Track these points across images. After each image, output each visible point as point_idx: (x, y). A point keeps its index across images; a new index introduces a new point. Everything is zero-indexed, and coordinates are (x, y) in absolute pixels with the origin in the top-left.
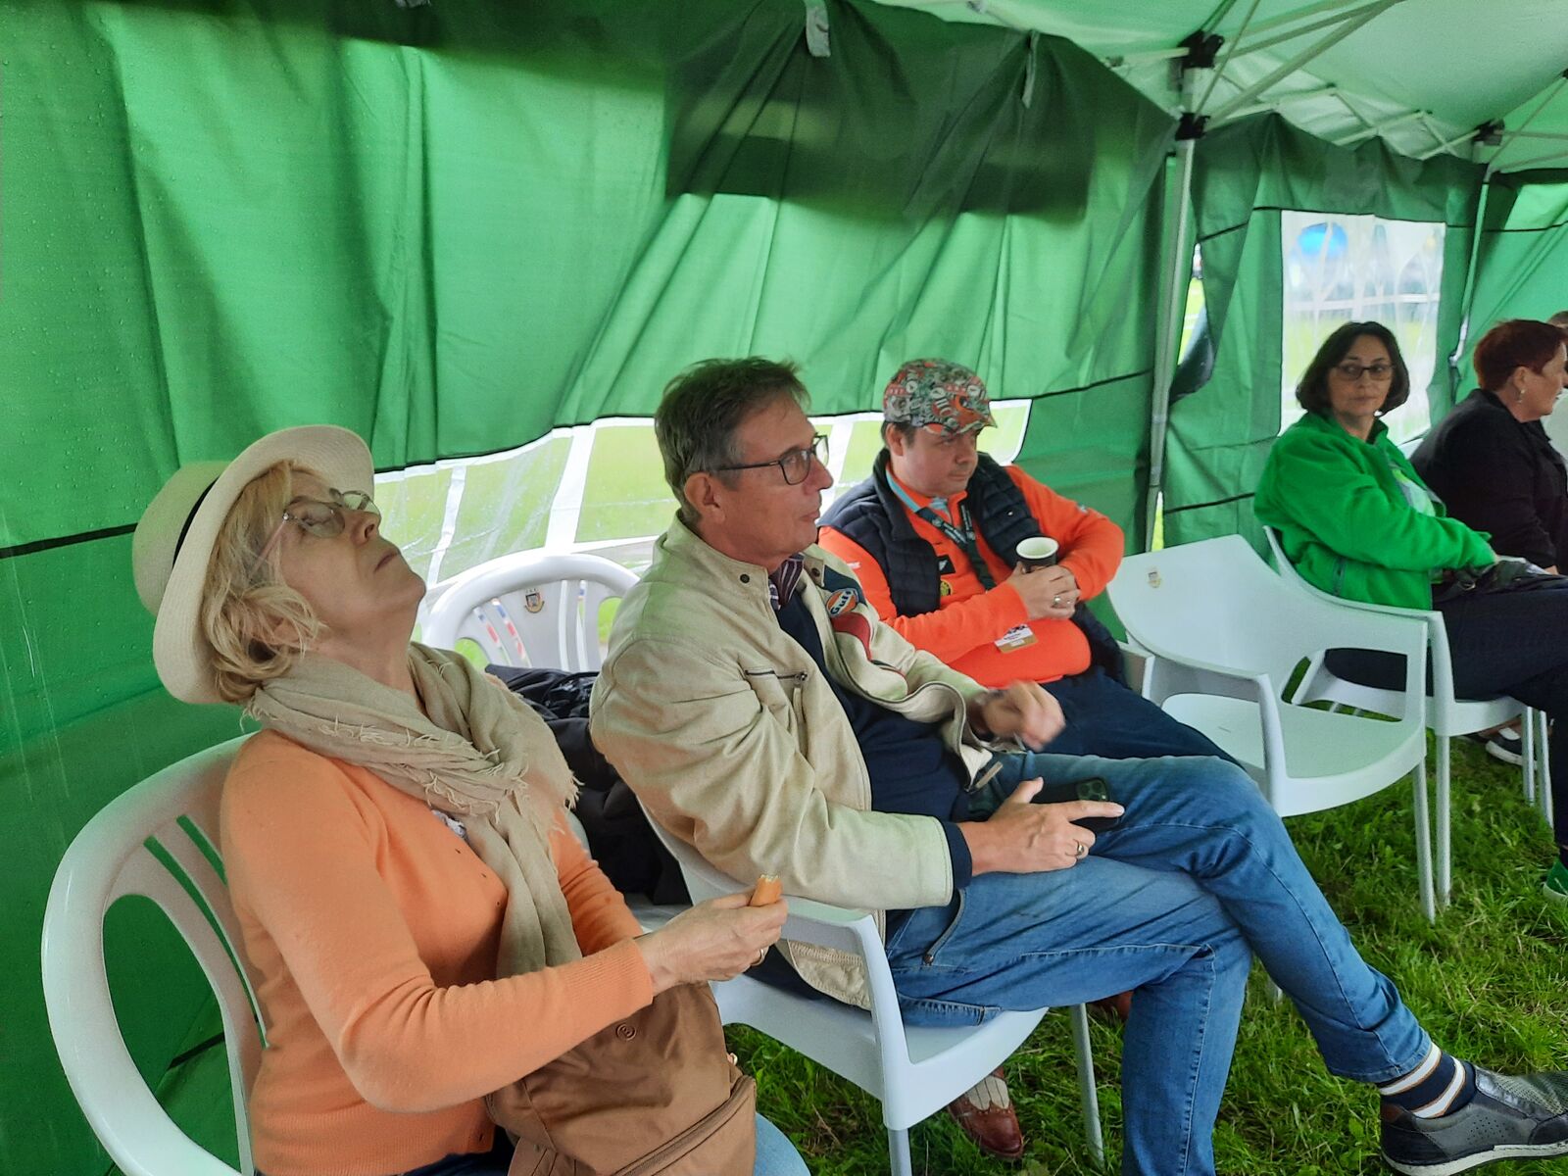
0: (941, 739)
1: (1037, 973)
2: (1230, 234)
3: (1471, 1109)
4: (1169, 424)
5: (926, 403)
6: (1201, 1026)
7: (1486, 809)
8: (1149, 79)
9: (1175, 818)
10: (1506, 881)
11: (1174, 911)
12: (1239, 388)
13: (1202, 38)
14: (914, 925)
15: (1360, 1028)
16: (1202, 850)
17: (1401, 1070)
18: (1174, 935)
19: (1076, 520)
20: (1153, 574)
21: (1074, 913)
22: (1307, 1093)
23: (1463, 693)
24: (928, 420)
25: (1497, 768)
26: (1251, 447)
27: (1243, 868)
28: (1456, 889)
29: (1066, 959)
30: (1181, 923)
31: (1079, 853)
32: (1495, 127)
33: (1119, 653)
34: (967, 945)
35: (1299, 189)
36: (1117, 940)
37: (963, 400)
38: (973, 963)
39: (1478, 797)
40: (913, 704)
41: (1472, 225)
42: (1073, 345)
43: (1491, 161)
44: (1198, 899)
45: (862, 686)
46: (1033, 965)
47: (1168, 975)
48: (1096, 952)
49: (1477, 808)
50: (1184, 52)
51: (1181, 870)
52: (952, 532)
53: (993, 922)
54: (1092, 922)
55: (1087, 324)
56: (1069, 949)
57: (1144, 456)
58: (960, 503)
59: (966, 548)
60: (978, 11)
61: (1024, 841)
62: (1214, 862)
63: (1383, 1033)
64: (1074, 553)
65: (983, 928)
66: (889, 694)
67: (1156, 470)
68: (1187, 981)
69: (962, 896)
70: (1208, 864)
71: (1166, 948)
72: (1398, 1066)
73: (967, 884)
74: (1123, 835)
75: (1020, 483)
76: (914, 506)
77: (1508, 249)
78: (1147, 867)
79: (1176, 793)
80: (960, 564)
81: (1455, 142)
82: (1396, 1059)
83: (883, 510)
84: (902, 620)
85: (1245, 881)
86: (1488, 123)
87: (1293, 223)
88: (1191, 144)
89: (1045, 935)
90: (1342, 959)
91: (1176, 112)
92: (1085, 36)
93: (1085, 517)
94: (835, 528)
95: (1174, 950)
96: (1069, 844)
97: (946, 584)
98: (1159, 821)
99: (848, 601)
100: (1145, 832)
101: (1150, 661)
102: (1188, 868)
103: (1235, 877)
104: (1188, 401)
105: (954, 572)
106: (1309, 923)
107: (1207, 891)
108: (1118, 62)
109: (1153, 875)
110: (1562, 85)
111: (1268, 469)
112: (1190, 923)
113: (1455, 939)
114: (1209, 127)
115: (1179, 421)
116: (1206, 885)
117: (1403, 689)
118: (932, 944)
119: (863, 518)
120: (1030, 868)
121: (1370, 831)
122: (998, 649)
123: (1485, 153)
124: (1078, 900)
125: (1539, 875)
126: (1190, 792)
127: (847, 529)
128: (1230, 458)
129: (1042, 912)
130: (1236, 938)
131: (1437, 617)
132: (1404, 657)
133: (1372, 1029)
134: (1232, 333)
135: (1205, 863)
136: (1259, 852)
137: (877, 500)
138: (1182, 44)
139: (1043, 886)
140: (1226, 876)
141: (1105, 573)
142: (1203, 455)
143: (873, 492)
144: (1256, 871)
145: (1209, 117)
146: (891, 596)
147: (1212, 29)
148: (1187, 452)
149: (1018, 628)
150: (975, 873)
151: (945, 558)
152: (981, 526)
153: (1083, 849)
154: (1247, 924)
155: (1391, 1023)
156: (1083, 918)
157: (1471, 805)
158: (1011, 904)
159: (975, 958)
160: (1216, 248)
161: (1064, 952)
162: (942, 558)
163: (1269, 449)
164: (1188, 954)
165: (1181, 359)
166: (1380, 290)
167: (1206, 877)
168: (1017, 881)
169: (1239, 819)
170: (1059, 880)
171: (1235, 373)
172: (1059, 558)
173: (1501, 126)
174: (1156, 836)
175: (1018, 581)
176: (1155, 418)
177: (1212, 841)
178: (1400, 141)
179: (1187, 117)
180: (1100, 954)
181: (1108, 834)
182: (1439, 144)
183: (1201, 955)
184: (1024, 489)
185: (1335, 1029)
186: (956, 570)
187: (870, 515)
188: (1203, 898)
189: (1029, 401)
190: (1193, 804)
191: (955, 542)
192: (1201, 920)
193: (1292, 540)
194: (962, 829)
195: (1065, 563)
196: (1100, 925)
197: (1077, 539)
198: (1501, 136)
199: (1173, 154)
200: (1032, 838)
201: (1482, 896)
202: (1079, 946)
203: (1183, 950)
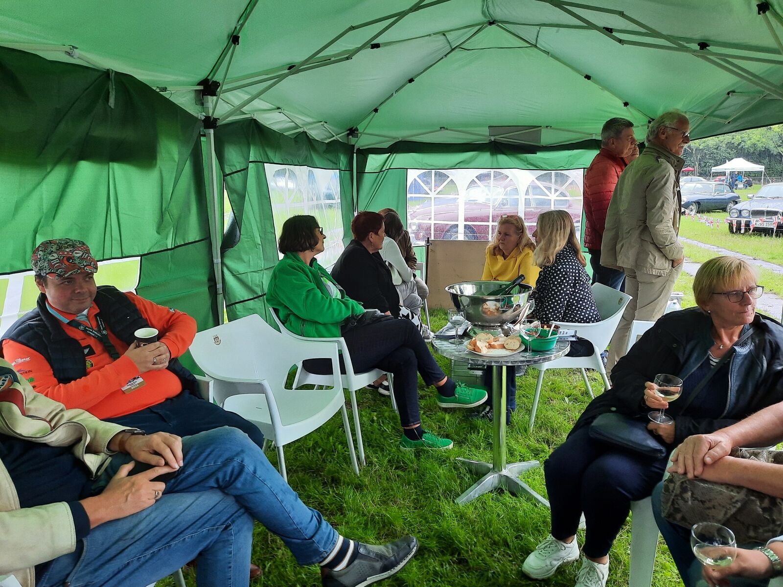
0: (73, 454)
1: (137, 569)
2: (239, 173)
3: (356, 562)
4: (223, 263)
5: (46, 263)
6: (230, 565)
7: (378, 418)
8: (184, 99)
9: (206, 463)
10: (387, 448)
11: (210, 510)
12: (256, 245)
13: (209, 82)
14: (55, 569)
15: (307, 540)
16: (220, 475)
17: (327, 553)
18: (213, 522)
19: (168, 317)
20: (216, 338)
21: (155, 529)
22: (304, 577)
23: (357, 372)
24: (48, 271)
25: (383, 399)
26: (265, 271)
27: (242, 478)
28: (367, 457)
29: (153, 555)
30: (215, 514)
31: (156, 496)
32: (355, 130)
33: (196, 382)
34: (91, 568)
35: (271, 154)
36: (181, 535)
37: (68, 259)
38: (95, 578)
39: (375, 413)
40: (53, 436)
41: (351, 170)
42: (160, 227)
43: (355, 144)
44: (223, 499)
45: (18, 431)
46: (136, 564)
47: (212, 543)
48: (170, 546)
49: (375, 418)
50: (201, 88)
51: (212, 488)
52: (92, 332)
53: (107, 549)
54: (166, 531)
55: (167, 217)
56: (155, 549)
57: (212, 280)
58: (96, 316)
59: (102, 340)
60: (72, 56)
61: (123, 499)
62: (228, 479)
63: (316, 539)
64: (167, 334)
65: (100, 555)
66: (37, 434)
67: (219, 286)
68: (221, 544)
69: (85, 543)
70: (225, 480)
71: (209, 530)
72: (325, 552)
73: (88, 534)
74: (180, 479)
75: (134, 300)
76: (65, 320)
77: (368, 180)
78: (195, 492)
79: (205, 449)
80: (98, 349)
81: (339, 136)
82: (324, 549)
83: (45, 325)
84: (60, 387)
85: (243, 484)
86: (352, 128)
87: (270, 169)
88: (212, 131)
89: (140, 546)
90: (293, 509)
91: (201, 116)
92: (141, 75)
93: (173, 315)
94: (12, 339)
95: (213, 530)
96: (150, 493)
97: (89, 361)
98: (197, 467)
99: (6, 383)
100: (192, 474)
101: (211, 384)
102: (216, 486)
103: (239, 484)
104: (230, 252)
105: (95, 354)
106: (275, 496)
107: (227, 494)
108: (165, 89)
109: (197, 495)
110: (374, 115)
111: (271, 281)
112: (219, 513)
113: (366, 480)
114: (219, 123)
115: (228, 262)
116: (226, 491)
117: (332, 373)
118: (68, 575)
119: (31, 331)
120: (127, 514)
121: (333, 439)
122: (123, 392)
123: (353, 140)
124: (157, 521)
125: (398, 442)
126: (211, 448)
127: (20, 338)
128: (256, 277)
129: (136, 535)
130: (244, 514)
131: (342, 339)
132: (331, 359)
133: (311, 538)
134: (248, 218)
135: (223, 481)
136: (249, 468)
137: (41, 320)
138: (199, 84)
139: (135, 520)
140: (234, 484)
141: (186, 341)
142: (243, 277)
143: (38, 315)
144: (249, 478)
145: (219, 119)
146: (53, 374)
147: (212, 77)
148: (234, 275)
149: (135, 379)
150: (92, 527)
151: (89, 346)
152: (109, 326)
153: (158, 493)
154: (247, 505)
155: (320, 532)
156: (161, 530)
157: (373, 418)
158: (116, 537)
159: (96, 574)
160: (233, 180)
161: (152, 552)
162: (86, 347)
163: (272, 271)
164: (220, 530)
165: (225, 231)
166: (315, 198)
167: (226, 487)
168: (120, 523)
169: (237, 454)
170: (144, 514)
171: (252, 238)
172: (158, 338)
173: (357, 130)
174: (198, 474)
175: (132, 353)
176: (215, 261)
177: (225, 469)
178: (315, 133)
179: (207, 118)
180: (172, 546)
181: (173, 481)
182: (334, 136)
183: (226, 528)
184: (136, 303)
185: (295, 543)
186: (96, 352)
187: (35, 329)
188: (225, 498)
189: (139, 258)
190: (214, 453)
191: (93, 337)
192: (225, 510)
193: (282, 313)
194: (82, 503)
195: (163, 340)
196: (171, 531)
197: (170, 326)
198: (358, 134)
199: (204, 136)
200: (127, 497)
201: (377, 458)
202: (160, 546)
203: (217, 528)
